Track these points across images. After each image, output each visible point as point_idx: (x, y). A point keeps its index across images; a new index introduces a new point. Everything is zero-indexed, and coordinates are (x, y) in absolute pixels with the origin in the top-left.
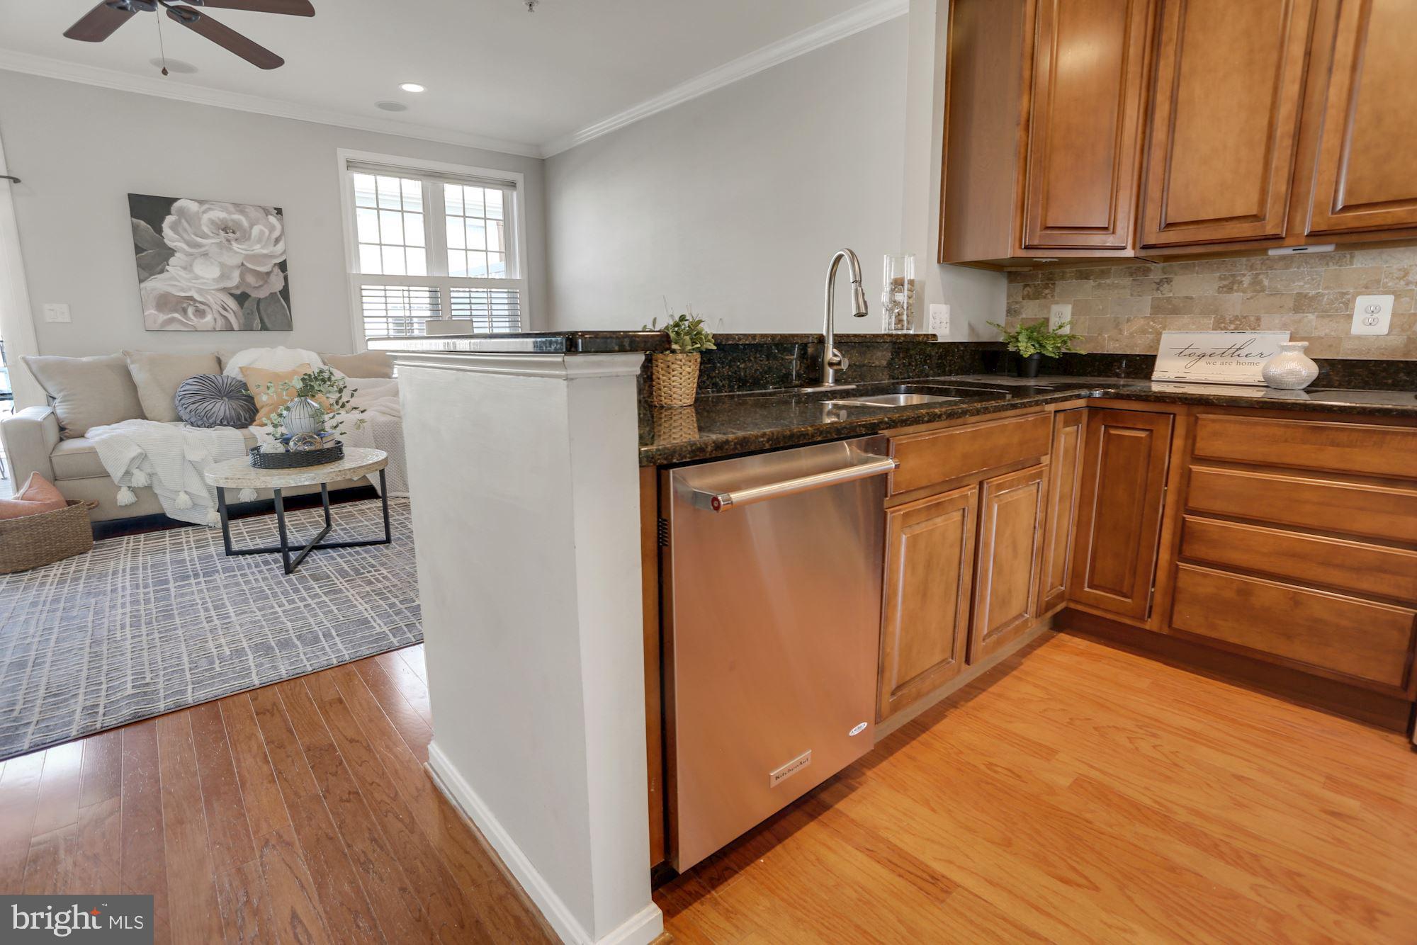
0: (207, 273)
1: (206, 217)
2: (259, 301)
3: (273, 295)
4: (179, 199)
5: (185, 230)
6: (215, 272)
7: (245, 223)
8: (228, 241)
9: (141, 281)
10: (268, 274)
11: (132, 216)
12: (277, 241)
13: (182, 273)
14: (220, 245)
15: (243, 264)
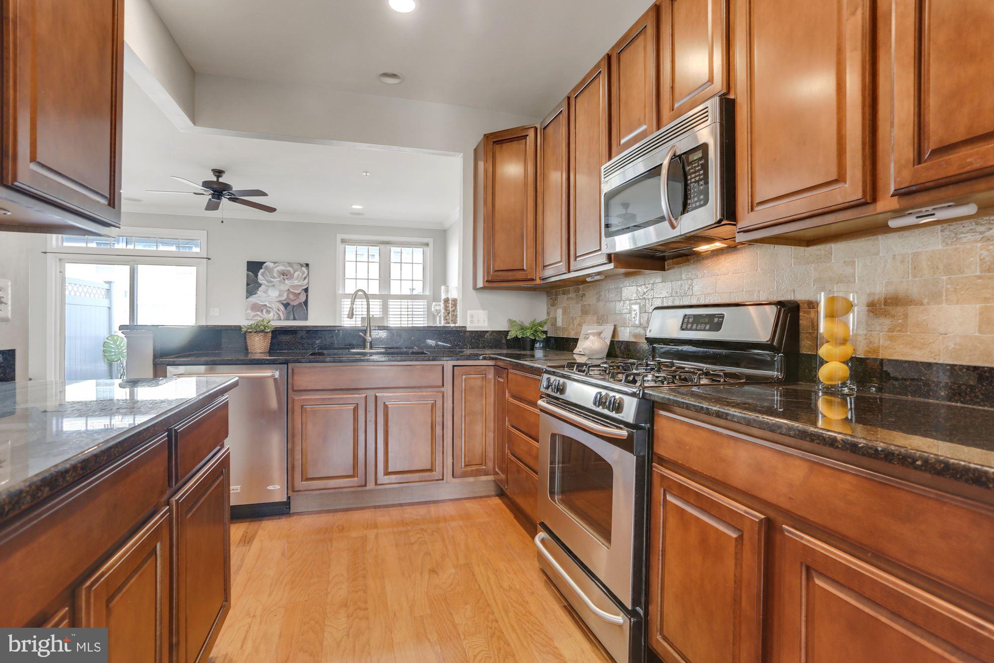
0: (274, 294)
1: (276, 269)
2: (294, 306)
3: (300, 304)
4: (265, 262)
5: (267, 276)
6: (277, 293)
7: (292, 271)
8: (284, 279)
9: (247, 298)
10: (299, 294)
11: (248, 270)
12: (305, 278)
13: (263, 294)
14: (280, 281)
15: (289, 290)
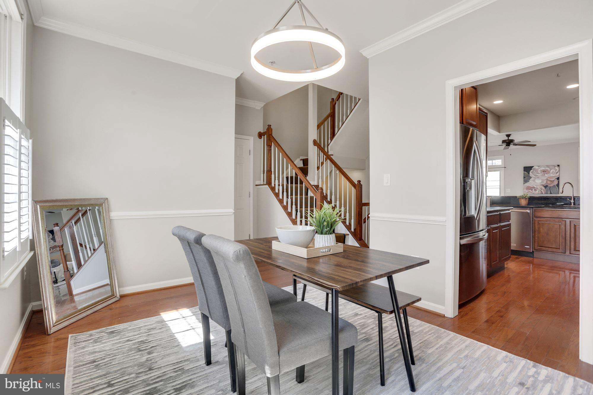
0: (538, 181)
1: (539, 169)
2: (550, 187)
3: (554, 186)
4: (533, 167)
5: (534, 173)
6: (540, 181)
7: (549, 170)
8: (544, 174)
9: (524, 184)
10: (553, 181)
11: (524, 171)
12: (557, 173)
13: (533, 182)
14: (542, 175)
15: (547, 179)
